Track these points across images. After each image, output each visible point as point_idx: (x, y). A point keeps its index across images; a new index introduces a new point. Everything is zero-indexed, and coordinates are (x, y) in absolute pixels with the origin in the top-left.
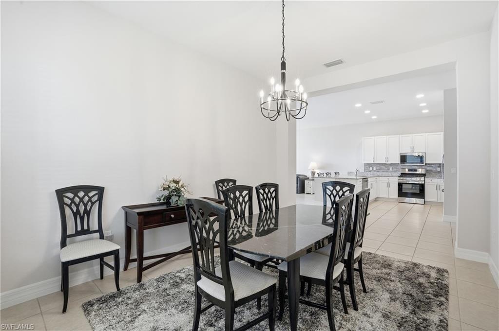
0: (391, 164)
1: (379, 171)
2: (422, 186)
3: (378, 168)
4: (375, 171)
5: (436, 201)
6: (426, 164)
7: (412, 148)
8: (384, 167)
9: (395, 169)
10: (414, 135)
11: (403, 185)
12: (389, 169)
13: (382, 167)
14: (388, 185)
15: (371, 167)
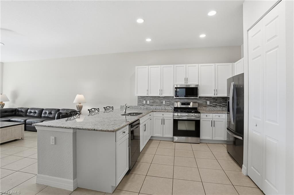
0: (165, 97)
1: (152, 105)
2: (197, 123)
3: (152, 101)
4: (148, 105)
5: (212, 139)
6: (200, 97)
7: (186, 80)
8: (157, 101)
9: (168, 103)
10: (188, 65)
11: (178, 121)
12: (162, 103)
13: (156, 100)
14: (163, 122)
15: (145, 100)
